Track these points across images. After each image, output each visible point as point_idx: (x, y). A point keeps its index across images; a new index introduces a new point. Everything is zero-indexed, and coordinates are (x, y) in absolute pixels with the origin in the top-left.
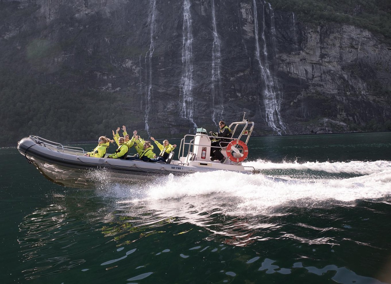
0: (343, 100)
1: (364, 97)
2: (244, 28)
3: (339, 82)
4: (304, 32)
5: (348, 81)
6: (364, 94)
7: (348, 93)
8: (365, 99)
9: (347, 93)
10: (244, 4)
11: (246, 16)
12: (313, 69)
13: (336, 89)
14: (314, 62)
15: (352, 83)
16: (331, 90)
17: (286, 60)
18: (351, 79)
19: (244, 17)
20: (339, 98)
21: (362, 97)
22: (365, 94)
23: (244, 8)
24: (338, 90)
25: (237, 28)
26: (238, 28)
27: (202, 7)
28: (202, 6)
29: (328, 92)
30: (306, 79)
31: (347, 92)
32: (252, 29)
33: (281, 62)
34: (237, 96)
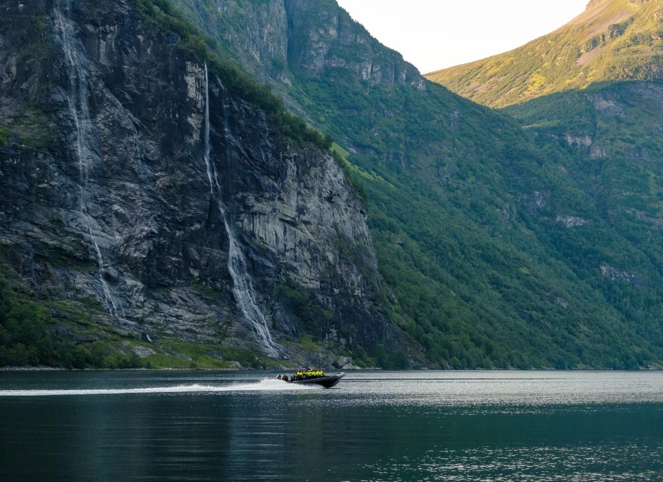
0: (328, 303)
1: (359, 301)
2: (189, 119)
3: (322, 267)
4: (283, 154)
5: (334, 266)
6: (358, 296)
7: (336, 291)
8: (359, 306)
9: (335, 289)
10: (195, 66)
11: (194, 95)
12: (285, 232)
13: (316, 280)
14: (288, 219)
15: (341, 271)
16: (307, 280)
17: (253, 206)
18: (340, 264)
19: (191, 96)
20: (323, 299)
21: (355, 301)
22: (360, 295)
23: (193, 74)
24: (322, 282)
25: (177, 116)
26: (179, 118)
27: (103, 44)
28: (102, 41)
29: (303, 284)
30: (277, 253)
31: (335, 287)
32: (199, 125)
33: (242, 210)
34: (191, 275)
